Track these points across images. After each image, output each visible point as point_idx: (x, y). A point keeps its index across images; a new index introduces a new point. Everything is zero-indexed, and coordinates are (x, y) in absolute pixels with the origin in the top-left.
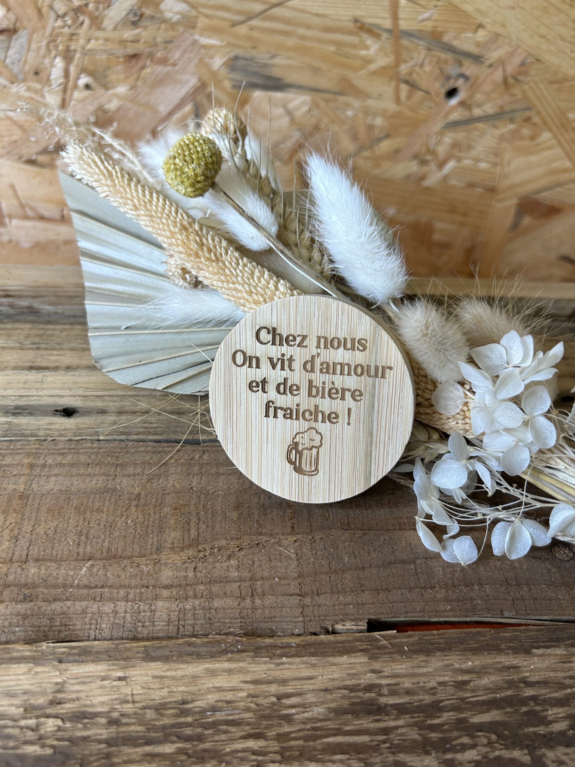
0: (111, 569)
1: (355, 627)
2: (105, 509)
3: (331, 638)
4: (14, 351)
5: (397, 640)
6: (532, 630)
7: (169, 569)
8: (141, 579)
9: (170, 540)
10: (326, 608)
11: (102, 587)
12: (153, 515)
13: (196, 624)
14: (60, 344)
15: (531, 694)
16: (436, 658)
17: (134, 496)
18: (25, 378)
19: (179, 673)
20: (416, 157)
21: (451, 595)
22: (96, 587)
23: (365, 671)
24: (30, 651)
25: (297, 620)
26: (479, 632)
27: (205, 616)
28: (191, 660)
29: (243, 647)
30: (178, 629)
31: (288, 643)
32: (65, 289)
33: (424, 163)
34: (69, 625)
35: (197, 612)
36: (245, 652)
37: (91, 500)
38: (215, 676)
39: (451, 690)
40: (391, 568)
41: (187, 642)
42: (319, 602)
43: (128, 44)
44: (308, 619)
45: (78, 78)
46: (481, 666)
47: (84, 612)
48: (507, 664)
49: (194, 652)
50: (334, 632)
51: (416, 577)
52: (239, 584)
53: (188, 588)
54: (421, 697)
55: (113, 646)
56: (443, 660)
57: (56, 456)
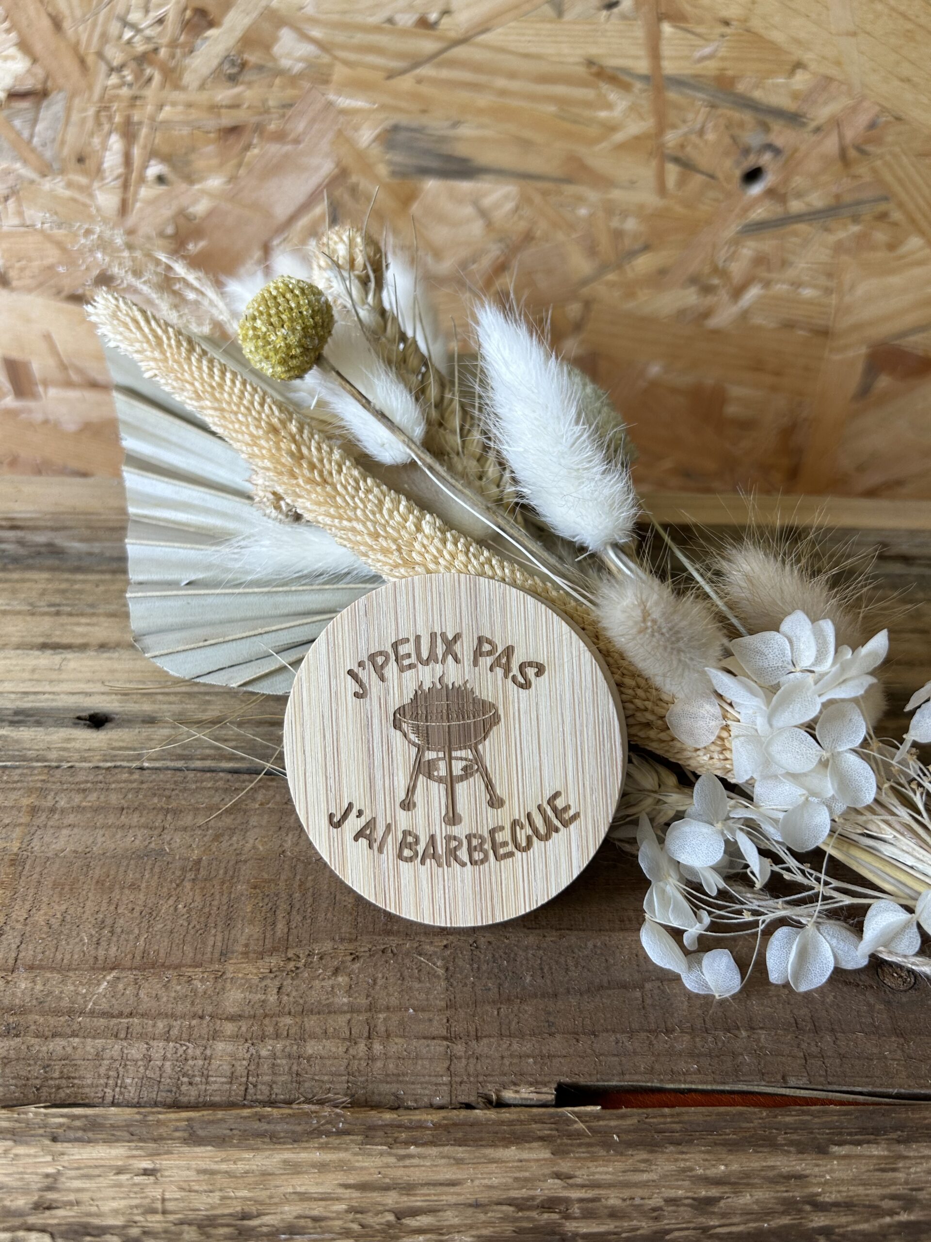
0: (146, 985)
1: (534, 1096)
2: (144, 885)
3: (492, 1114)
4: (20, 617)
5: (601, 1123)
6: (832, 1113)
7: (237, 989)
8: (193, 1003)
9: (243, 940)
10: (489, 1061)
11: (131, 1015)
12: (217, 897)
13: (274, 1082)
14: (92, 606)
15: (822, 1224)
16: (665, 1156)
17: (191, 864)
18: (34, 662)
19: (241, 1167)
20: (694, 280)
21: (699, 1045)
22: (121, 1015)
23: (544, 1175)
24: (9, 1119)
25: (439, 1080)
26: (741, 1114)
27: (290, 1068)
28: (261, 1146)
29: (347, 1126)
30: (246, 1089)
31: (420, 1120)
32: (103, 517)
33: (707, 290)
34: (74, 1078)
35: (279, 1061)
36: (349, 1134)
37: (122, 869)
38: (299, 1173)
39: (686, 1213)
40: (601, 997)
41: (256, 1113)
42: (478, 1051)
43: (223, 111)
44: (458, 1079)
45: (145, 167)
46: (740, 1172)
47: (99, 1057)
48: (785, 1170)
49: (266, 1131)
50: (501, 1104)
51: (643, 1012)
52: (348, 1016)
53: (267, 1021)
54: (635, 1223)
55: (138, 1117)
56: (676, 1160)
57: (73, 794)
